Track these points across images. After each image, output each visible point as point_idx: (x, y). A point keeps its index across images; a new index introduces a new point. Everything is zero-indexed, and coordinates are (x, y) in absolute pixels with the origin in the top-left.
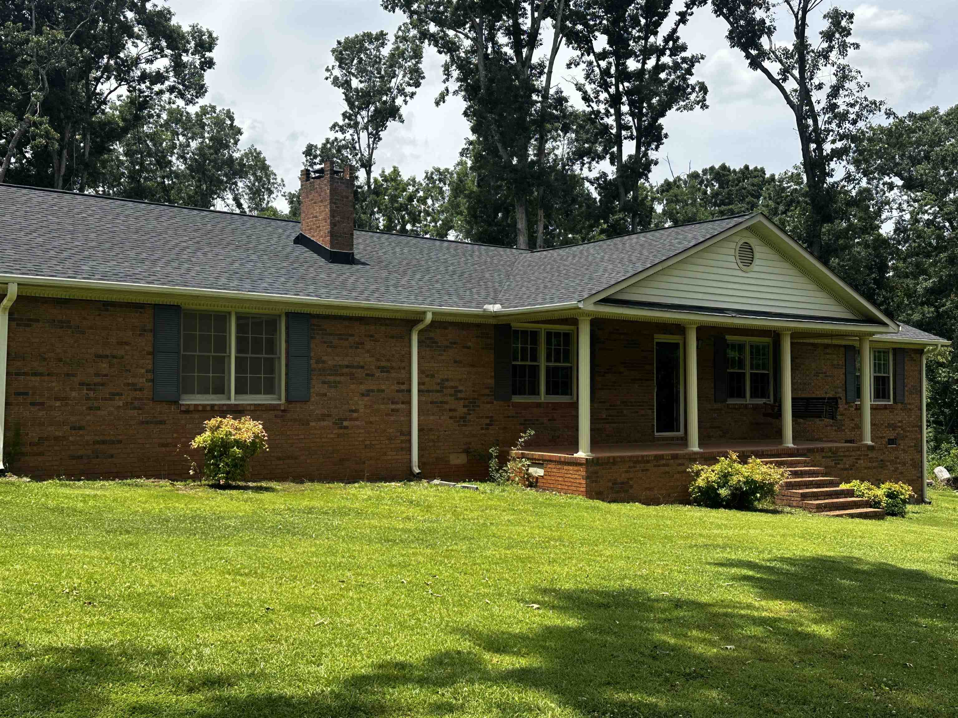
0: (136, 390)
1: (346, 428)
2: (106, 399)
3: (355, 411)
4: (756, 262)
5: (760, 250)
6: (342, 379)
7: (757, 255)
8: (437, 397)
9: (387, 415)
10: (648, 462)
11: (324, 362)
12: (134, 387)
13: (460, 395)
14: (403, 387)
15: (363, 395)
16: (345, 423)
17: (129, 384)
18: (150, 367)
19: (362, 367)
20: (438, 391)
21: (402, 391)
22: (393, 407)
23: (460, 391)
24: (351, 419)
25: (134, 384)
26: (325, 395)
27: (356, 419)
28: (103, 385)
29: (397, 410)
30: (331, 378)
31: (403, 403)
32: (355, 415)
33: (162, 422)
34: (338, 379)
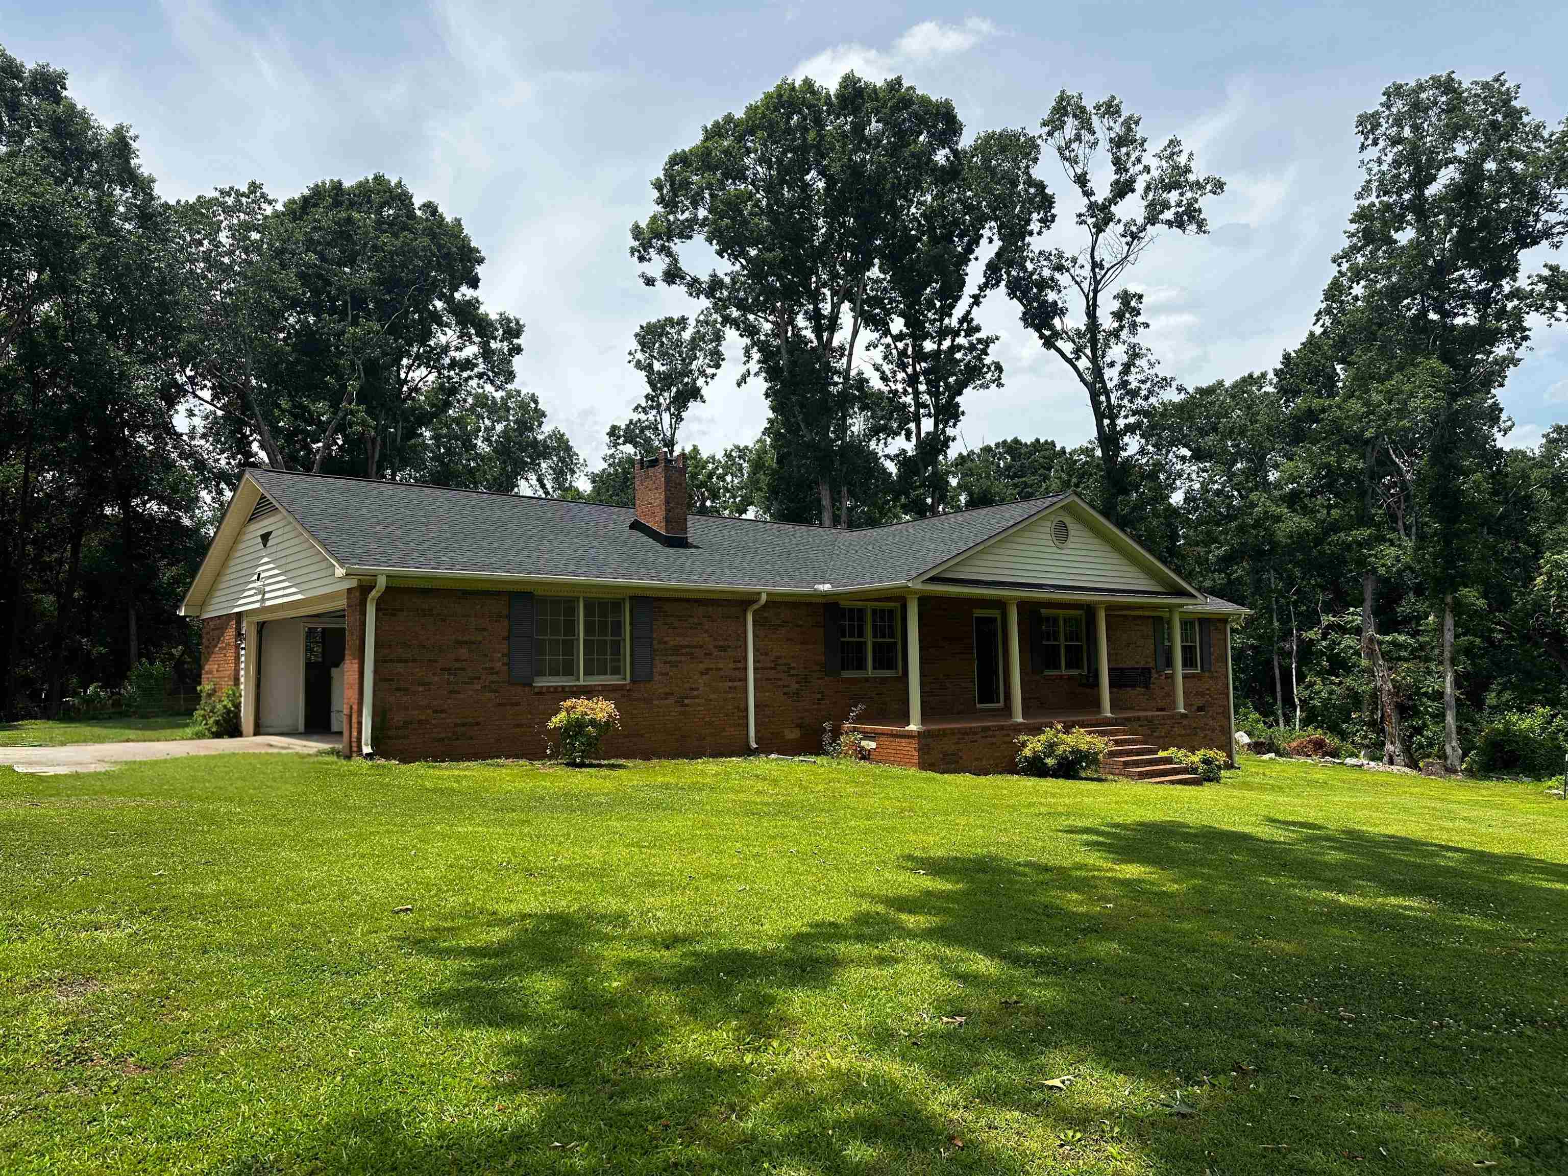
0: (492, 674)
1: (687, 705)
2: (466, 683)
3: (697, 689)
4: (1071, 539)
5: (1074, 529)
6: (683, 658)
7: (1072, 533)
8: (772, 674)
9: (725, 692)
10: (975, 733)
11: (665, 643)
12: (492, 671)
13: (792, 672)
14: (739, 665)
15: (702, 674)
16: (686, 701)
17: (486, 669)
18: (506, 651)
19: (701, 647)
20: (771, 668)
21: (738, 669)
22: (730, 684)
23: (794, 668)
24: (693, 697)
25: (492, 668)
26: (667, 674)
27: (697, 697)
28: (463, 669)
29: (735, 688)
30: (673, 658)
31: (740, 680)
32: (695, 693)
33: (517, 704)
34: (678, 658)
